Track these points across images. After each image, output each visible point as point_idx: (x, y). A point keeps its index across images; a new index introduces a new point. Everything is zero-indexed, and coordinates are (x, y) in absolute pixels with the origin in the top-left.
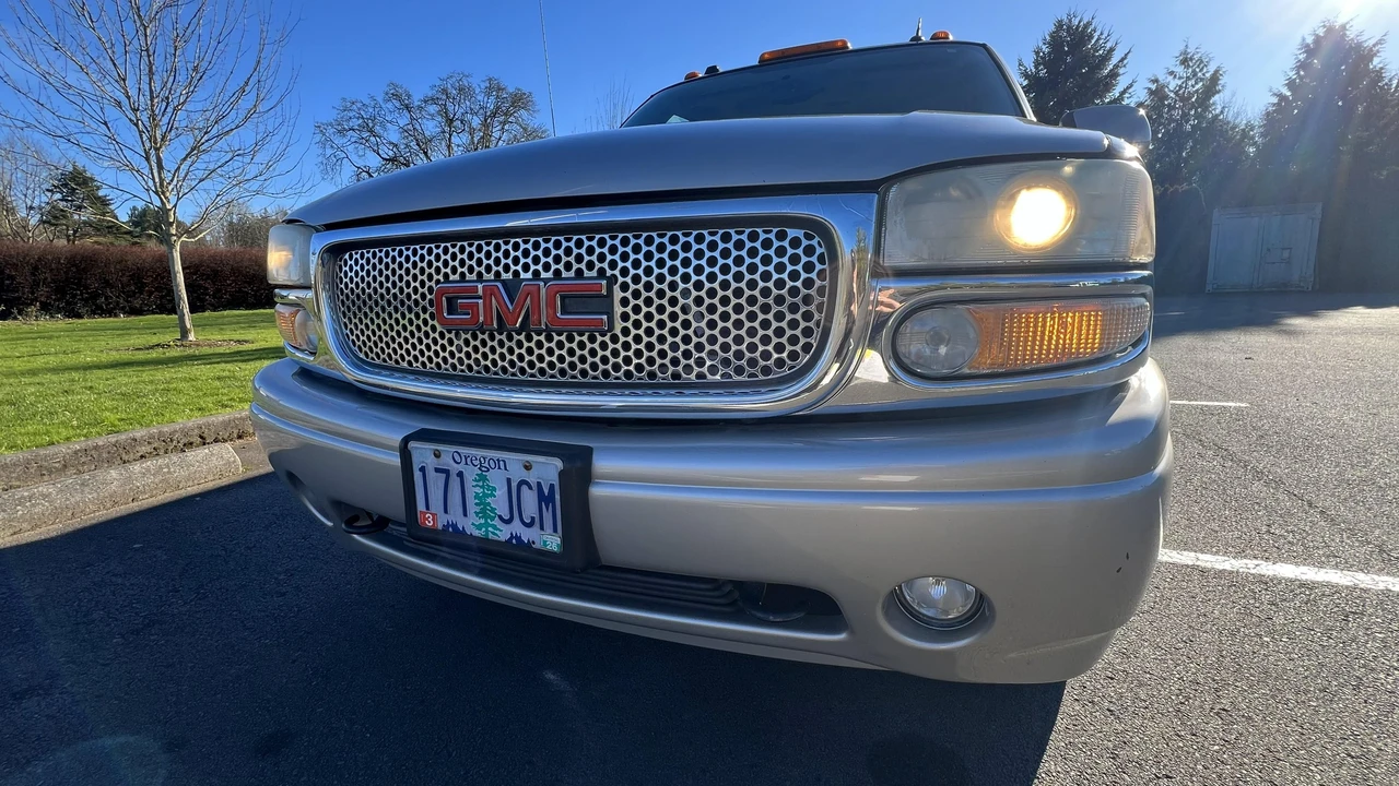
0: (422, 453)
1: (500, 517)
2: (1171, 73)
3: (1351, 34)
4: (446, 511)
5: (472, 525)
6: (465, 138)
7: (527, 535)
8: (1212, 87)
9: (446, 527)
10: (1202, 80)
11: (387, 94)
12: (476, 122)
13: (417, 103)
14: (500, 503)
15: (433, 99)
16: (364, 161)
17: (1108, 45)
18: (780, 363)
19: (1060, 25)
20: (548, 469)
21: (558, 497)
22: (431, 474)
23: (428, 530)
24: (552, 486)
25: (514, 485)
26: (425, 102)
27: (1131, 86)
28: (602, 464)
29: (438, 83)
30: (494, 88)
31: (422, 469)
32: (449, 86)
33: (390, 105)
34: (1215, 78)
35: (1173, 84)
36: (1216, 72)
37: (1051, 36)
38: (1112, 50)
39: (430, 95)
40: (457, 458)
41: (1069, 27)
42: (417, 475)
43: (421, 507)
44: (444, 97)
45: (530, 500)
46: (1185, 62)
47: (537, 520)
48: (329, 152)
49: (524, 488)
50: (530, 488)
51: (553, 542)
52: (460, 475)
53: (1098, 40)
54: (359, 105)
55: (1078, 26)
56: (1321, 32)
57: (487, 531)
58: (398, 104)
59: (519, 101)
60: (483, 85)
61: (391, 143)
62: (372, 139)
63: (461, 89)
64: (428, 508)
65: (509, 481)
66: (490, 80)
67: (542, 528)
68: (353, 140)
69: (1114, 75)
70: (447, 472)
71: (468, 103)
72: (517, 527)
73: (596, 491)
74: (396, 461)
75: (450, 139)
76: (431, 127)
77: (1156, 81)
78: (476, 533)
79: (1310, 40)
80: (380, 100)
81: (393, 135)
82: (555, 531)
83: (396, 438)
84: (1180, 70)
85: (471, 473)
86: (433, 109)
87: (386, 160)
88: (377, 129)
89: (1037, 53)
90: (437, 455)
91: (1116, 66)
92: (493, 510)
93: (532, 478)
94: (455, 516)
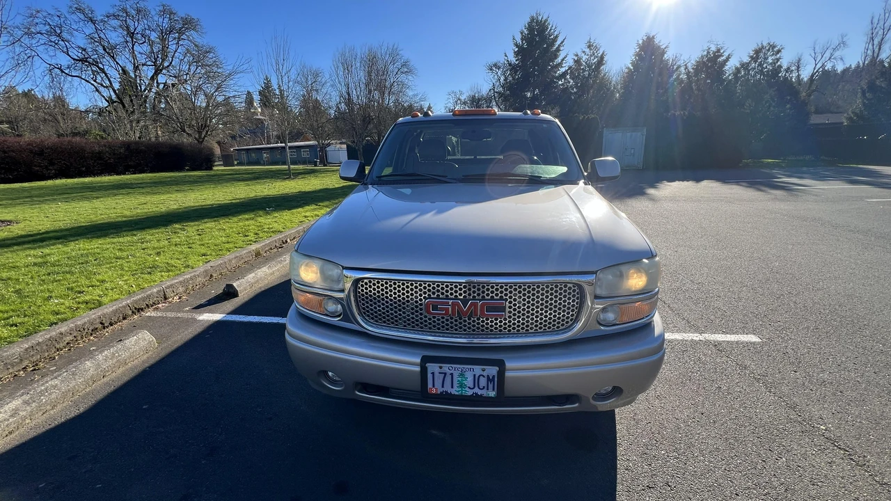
0: (432, 367)
1: (469, 387)
2: (584, 52)
3: (656, 41)
4: (443, 387)
5: (455, 391)
6: (146, 48)
7: (480, 392)
8: (601, 61)
9: (442, 393)
10: (597, 57)
11: (71, 7)
12: (154, 36)
13: (100, 18)
14: (469, 381)
15: (114, 16)
16: (55, 59)
17: (556, 33)
18: (563, 325)
19: (532, 19)
20: (493, 371)
21: (496, 379)
22: (437, 374)
23: (434, 394)
24: (494, 376)
25: (477, 376)
26: (108, 17)
27: (565, 58)
28: (509, 365)
29: (118, 3)
30: (166, 12)
31: (433, 373)
32: (128, 7)
33: (74, 17)
34: (602, 58)
35: (585, 58)
36: (603, 53)
37: (529, 25)
38: (557, 37)
39: (111, 12)
40: (451, 368)
41: (537, 21)
42: (430, 376)
43: (430, 385)
44: (125, 15)
45: (483, 382)
46: (589, 47)
47: (486, 388)
48: (18, 50)
49: (481, 378)
50: (484, 377)
51: (492, 394)
52: (452, 374)
53: (551, 30)
54: (45, 14)
55: (541, 21)
56: (645, 38)
57: (462, 393)
58: (82, 16)
59: (189, 24)
60: (158, 9)
61: (79, 47)
62: (61, 42)
63: (139, 11)
64: (434, 386)
65: (475, 375)
66: (164, 6)
67: (488, 389)
68: (42, 42)
69: (558, 50)
70: (445, 374)
71: (145, 22)
72: (476, 390)
73: (508, 374)
74: (418, 369)
75: (133, 48)
76: (115, 37)
77: (577, 55)
78: (457, 393)
79: (641, 42)
80: (64, 11)
81: (80, 40)
82: (494, 390)
83: (418, 360)
84: (587, 50)
85: (456, 374)
86: (115, 23)
87: (77, 60)
88: (65, 35)
89: (522, 33)
90: (441, 368)
91: (559, 46)
92: (465, 385)
93: (485, 374)
94: (448, 388)
